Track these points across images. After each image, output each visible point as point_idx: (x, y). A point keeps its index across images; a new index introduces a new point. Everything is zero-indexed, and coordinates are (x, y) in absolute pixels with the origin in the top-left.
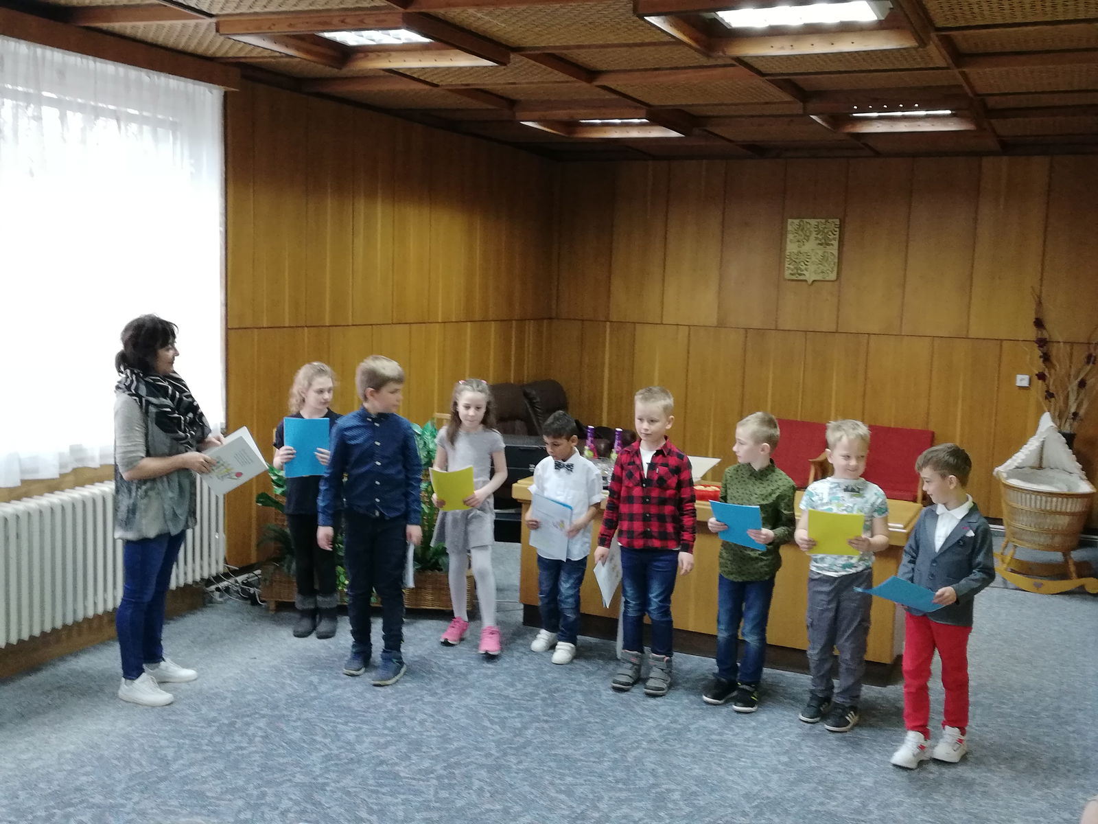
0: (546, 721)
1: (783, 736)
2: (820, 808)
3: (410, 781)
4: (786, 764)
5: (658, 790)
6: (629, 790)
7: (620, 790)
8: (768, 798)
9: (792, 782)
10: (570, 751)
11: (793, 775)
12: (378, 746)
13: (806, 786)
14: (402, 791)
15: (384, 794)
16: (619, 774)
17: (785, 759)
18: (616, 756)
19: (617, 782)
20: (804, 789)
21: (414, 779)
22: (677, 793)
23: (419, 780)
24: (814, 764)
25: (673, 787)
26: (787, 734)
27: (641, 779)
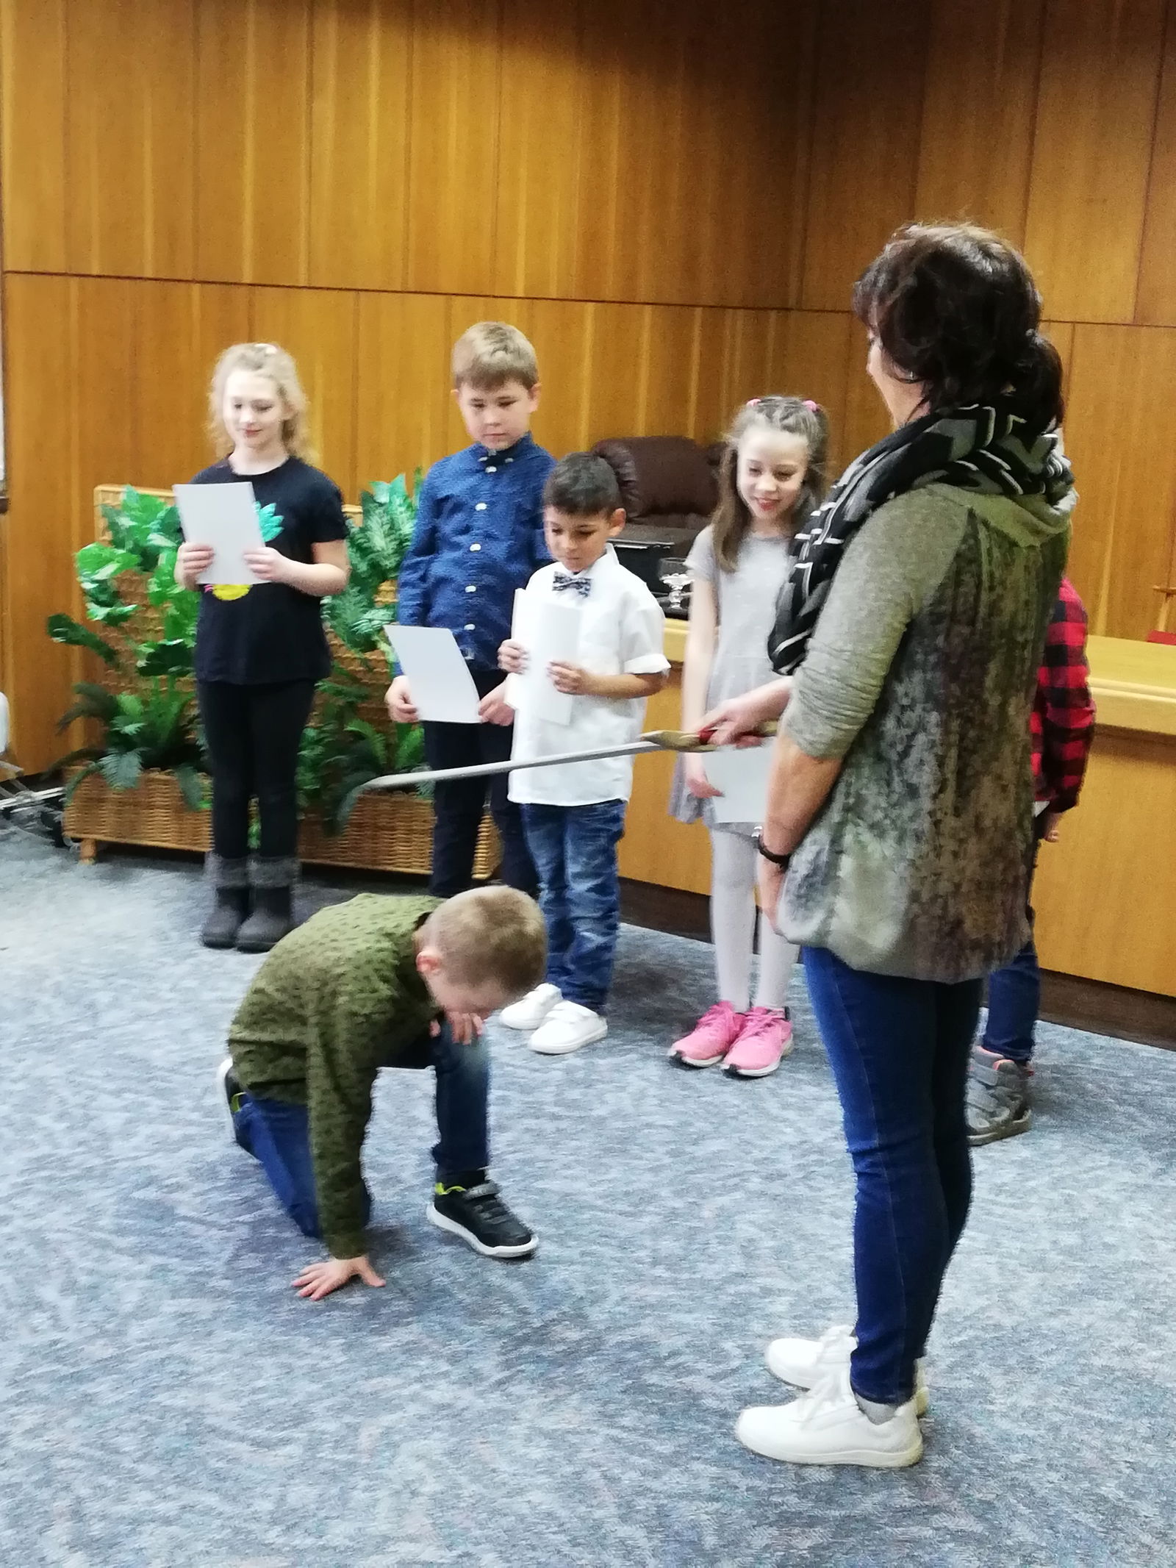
0: (555, 1117)
1: (1086, 1186)
2: (1115, 1362)
3: (189, 1225)
4: (1069, 1252)
5: (742, 1288)
6: (674, 1283)
7: (656, 1281)
8: (997, 1327)
9: (1071, 1295)
10: (579, 1185)
11: (1078, 1278)
12: (164, 1146)
13: (1100, 1305)
14: (164, 1247)
15: (119, 1251)
16: (668, 1245)
17: (1070, 1239)
18: (678, 1204)
19: (655, 1263)
20: (1093, 1314)
21: (201, 1222)
22: (784, 1299)
23: (212, 1225)
24: (1137, 1256)
25: (781, 1283)
26: (1098, 1182)
27: (712, 1259)
